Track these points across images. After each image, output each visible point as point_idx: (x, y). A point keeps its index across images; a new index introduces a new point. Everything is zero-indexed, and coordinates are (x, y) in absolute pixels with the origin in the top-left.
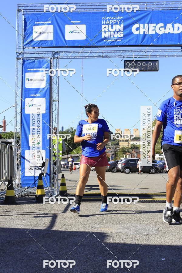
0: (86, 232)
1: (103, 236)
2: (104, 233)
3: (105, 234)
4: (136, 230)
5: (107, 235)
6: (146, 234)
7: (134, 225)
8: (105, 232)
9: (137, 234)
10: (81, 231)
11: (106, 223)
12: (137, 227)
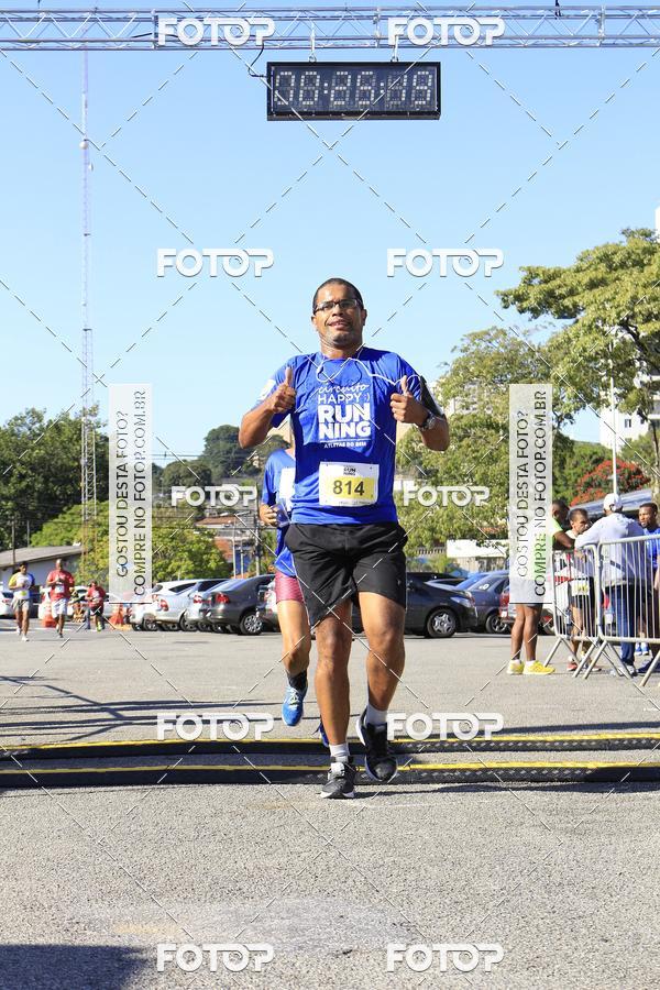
0: (37, 947)
1: (120, 963)
2: (129, 950)
3: (133, 955)
4: (293, 930)
5: (144, 962)
6: (346, 948)
7: (291, 901)
8: (135, 943)
9: (301, 948)
10: (14, 942)
11: (154, 897)
12: (306, 910)
